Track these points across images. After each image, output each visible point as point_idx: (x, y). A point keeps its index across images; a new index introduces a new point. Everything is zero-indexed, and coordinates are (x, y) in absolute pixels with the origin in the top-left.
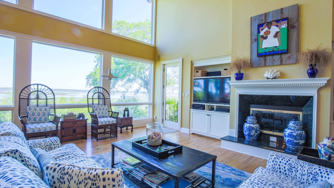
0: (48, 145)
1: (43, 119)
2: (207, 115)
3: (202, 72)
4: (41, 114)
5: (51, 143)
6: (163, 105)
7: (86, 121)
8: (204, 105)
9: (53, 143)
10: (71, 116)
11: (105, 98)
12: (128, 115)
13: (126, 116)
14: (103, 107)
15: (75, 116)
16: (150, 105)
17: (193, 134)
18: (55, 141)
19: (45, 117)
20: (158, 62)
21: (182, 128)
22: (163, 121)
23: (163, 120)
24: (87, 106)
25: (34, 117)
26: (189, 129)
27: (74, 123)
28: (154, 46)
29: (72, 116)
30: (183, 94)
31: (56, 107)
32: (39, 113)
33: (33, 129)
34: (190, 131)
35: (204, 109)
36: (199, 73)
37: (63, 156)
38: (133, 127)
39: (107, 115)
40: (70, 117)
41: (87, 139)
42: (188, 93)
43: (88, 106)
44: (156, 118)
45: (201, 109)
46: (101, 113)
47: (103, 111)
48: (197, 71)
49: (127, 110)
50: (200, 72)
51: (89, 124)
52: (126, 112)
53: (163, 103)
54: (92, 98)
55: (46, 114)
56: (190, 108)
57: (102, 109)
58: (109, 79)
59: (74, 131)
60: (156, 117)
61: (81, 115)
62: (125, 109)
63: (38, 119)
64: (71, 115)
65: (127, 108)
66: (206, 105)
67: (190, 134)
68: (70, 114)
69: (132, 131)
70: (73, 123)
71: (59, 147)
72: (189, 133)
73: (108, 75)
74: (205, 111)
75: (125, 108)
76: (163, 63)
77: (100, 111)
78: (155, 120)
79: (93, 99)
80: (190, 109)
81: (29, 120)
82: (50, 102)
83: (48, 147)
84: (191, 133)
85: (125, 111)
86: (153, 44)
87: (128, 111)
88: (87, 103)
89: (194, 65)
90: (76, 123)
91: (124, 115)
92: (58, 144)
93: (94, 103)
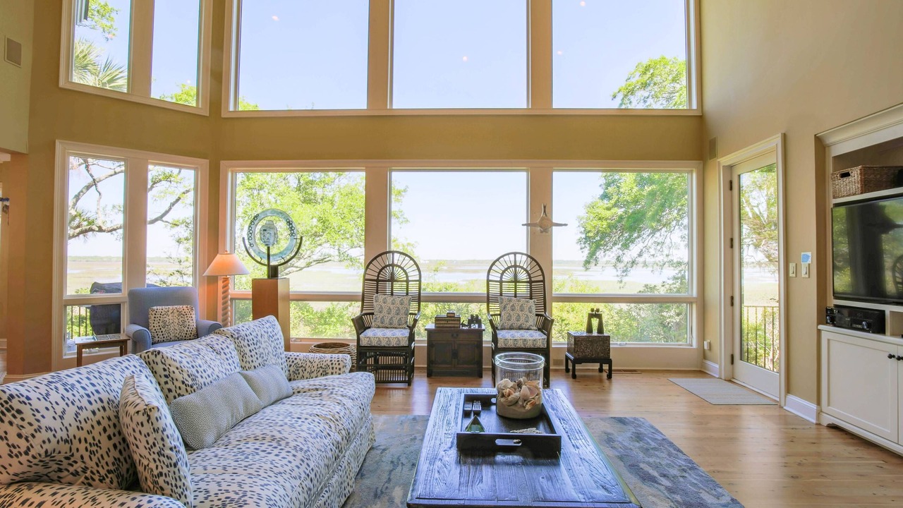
0: (323, 366)
1: (395, 321)
2: (891, 356)
3: (864, 173)
4: (393, 312)
5: (330, 364)
6: (732, 304)
7: (480, 333)
8: (883, 312)
9: (332, 364)
10: (450, 320)
11: (533, 279)
12: (600, 330)
13: (595, 333)
14: (520, 303)
15: (457, 320)
16: (691, 303)
17: (834, 427)
18: (338, 361)
19: (399, 317)
20: (711, 163)
21: (791, 397)
22: (732, 362)
23: (732, 357)
24: (486, 299)
25: (382, 315)
26: (819, 403)
27: (455, 335)
28: (700, 114)
29: (452, 320)
30: (792, 266)
31: (422, 299)
32: (390, 309)
33: (370, 338)
34: (819, 413)
35: (881, 330)
36: (850, 179)
37: (317, 390)
38: (613, 368)
39: (528, 324)
40: (448, 321)
41: (482, 377)
42: (809, 261)
43: (488, 299)
44: (710, 349)
45: (863, 330)
46: (514, 318)
47: (520, 313)
48: (845, 171)
49: (595, 314)
50: (856, 173)
51: (487, 342)
52: (595, 322)
53: (732, 298)
54: (499, 279)
55: (402, 311)
56: (819, 323)
57: (517, 308)
58: (542, 232)
59: (455, 354)
60: (710, 344)
61: (475, 319)
62: (590, 312)
63: (387, 321)
64: (450, 317)
65: (598, 310)
66: (887, 313)
67: (818, 424)
68: (449, 315)
69: (609, 377)
70: (453, 335)
71: (339, 374)
72: (814, 421)
73: (538, 221)
74: (887, 338)
75: (592, 310)
76: (725, 160)
77: (512, 313)
78: (708, 353)
79: (501, 282)
80: (821, 327)
81: (375, 321)
82: (413, 289)
83: (321, 370)
84: (825, 423)
85: (591, 316)
86: (694, 106)
87: (599, 316)
88: (486, 292)
89: (833, 147)
90: (457, 335)
91: (590, 329)
92: (340, 369)
93: (519, 292)
